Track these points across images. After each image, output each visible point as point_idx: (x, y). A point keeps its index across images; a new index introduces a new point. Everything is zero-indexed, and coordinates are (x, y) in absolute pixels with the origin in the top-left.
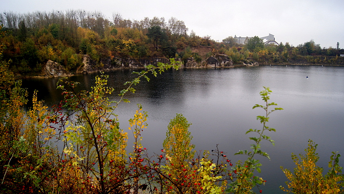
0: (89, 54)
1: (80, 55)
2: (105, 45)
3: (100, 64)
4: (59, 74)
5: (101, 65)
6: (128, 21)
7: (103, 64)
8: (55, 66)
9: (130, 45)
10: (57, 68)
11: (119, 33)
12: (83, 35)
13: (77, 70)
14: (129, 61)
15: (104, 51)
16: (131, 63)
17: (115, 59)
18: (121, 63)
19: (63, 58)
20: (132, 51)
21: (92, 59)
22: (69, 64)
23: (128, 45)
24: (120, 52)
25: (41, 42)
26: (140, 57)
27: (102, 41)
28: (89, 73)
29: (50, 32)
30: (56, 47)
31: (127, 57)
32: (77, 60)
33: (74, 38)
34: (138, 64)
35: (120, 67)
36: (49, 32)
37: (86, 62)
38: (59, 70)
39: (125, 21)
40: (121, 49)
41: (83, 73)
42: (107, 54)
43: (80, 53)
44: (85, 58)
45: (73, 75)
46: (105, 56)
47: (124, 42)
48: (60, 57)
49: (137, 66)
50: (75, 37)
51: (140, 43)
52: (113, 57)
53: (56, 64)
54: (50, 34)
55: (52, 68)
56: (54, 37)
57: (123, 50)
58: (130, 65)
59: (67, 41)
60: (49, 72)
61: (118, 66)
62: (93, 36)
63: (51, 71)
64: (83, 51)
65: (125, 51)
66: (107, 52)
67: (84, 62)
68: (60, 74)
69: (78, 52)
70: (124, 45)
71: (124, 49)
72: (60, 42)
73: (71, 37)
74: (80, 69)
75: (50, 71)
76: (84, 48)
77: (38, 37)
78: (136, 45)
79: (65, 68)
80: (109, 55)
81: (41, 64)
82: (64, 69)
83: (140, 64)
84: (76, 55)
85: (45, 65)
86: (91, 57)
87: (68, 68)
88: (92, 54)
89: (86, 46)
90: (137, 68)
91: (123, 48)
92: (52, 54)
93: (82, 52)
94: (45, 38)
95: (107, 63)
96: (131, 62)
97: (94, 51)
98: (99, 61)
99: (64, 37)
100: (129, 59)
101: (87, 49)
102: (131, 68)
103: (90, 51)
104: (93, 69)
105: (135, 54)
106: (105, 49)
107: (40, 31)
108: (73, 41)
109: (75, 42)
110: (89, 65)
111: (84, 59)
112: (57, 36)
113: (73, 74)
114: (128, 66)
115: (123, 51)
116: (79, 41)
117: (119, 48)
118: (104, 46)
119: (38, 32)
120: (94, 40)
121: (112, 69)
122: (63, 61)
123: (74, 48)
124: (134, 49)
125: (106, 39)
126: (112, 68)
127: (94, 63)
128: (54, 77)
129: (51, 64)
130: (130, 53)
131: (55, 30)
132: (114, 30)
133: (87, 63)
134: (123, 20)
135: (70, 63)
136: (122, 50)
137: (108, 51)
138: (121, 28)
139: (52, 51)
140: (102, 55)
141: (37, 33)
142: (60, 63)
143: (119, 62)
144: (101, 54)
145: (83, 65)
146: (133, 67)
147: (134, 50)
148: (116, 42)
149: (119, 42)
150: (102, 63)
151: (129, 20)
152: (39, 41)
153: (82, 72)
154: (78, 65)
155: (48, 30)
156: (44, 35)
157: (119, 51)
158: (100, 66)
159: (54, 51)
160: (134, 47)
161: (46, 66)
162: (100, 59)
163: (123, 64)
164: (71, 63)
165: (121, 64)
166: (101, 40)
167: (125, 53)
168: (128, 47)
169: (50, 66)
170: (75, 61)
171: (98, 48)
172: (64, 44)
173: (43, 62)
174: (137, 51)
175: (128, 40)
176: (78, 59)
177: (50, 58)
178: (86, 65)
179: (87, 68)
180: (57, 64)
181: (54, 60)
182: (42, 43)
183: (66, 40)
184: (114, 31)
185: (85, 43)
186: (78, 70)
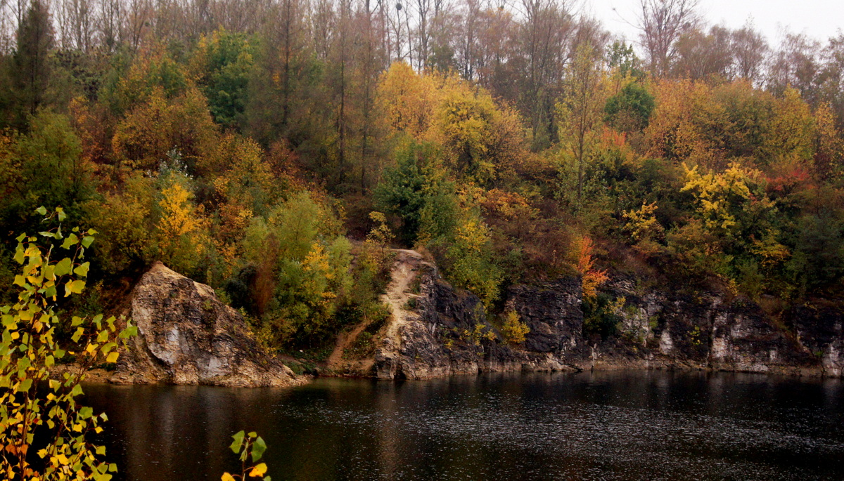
0: (430, 249)
1: (371, 249)
2: (557, 195)
3: (502, 324)
4: (207, 361)
5: (507, 327)
6: (742, 35)
7: (521, 320)
8: (187, 308)
9: (734, 201)
10: (203, 322)
11: (665, 114)
12: (415, 121)
13: (338, 352)
14: (713, 318)
15: (540, 234)
16: (727, 333)
17: (614, 295)
18: (654, 331)
19: (255, 258)
20: (740, 250)
21: (448, 285)
22: (284, 301)
23: (715, 206)
24: (655, 246)
25: (128, 147)
26: (795, 294)
27: (539, 164)
28: (417, 379)
29: (199, 83)
30: (219, 183)
31: (705, 287)
32: (348, 282)
33: (351, 133)
34: (779, 345)
35: (642, 353)
36: (192, 84)
37: (405, 300)
38: (211, 339)
39: (720, 33)
40: (668, 227)
41: (372, 377)
42: (561, 254)
43: (374, 237)
44: (403, 268)
45: (302, 380)
46: (540, 266)
47: (693, 177)
48: (232, 249)
49: (773, 355)
50: (354, 127)
51: (809, 192)
52: (601, 278)
53: (197, 296)
54: (196, 97)
55: (169, 319)
56: (219, 117)
57: (678, 236)
58: (720, 348)
59: (302, 147)
60: (145, 347)
61: (628, 346)
62: (480, 123)
63: (160, 336)
64: (398, 224)
65: (691, 246)
66: (559, 245)
67: (395, 301)
68: (214, 364)
69: (359, 228)
70: (688, 201)
71: (685, 229)
72: (250, 151)
73: (330, 123)
74: (356, 345)
75: (150, 337)
76: (404, 202)
77: (117, 111)
78: (778, 205)
79: (257, 326)
80: (576, 262)
81: (104, 289)
82: (249, 334)
83: (792, 344)
84: (344, 243)
85: (128, 292)
86: (442, 269)
87: (275, 329)
88: (454, 250)
89: (417, 188)
90: (770, 374)
91: (681, 225)
92: (185, 229)
93: (384, 227)
94: (157, 117)
95: (550, 320)
96: (731, 322)
97: (472, 230)
98: (494, 301)
99: (285, 123)
100: (717, 301)
101: (422, 211)
102: (721, 366)
103: (446, 227)
104: (446, 351)
105: (760, 269)
106: (554, 219)
107: (136, 73)
108: (341, 154)
109: (351, 157)
110: (427, 319)
111: (395, 275)
112: (238, 114)
113: (307, 372)
114: (703, 351)
115: (681, 242)
116: (383, 155)
117: (653, 219)
118: (550, 204)
119: (124, 83)
120: (483, 157)
121: (586, 366)
122: (250, 277)
123: (338, 196)
124: (758, 237)
125: (564, 155)
126: (586, 356)
127: (459, 309)
128: (170, 384)
129: (165, 289)
130: (730, 258)
131: (232, 76)
132: (628, 91)
133: (412, 306)
134: (706, 32)
135: (292, 294)
136: (670, 234)
137: (567, 239)
138: (682, 84)
139: (183, 206)
140: (526, 257)
141: (115, 85)
142: (230, 288)
143: (640, 322)
144: (517, 251)
145: (382, 321)
146: (742, 365)
147: (758, 243)
148: (631, 178)
149: (657, 178)
150: (514, 316)
151: (751, 33)
152: (115, 139)
153: (368, 363)
154: (347, 315)
155: (184, 74)
156: (157, 100)
157: (646, 242)
158: (502, 335)
159: (201, 208)
160: (764, 223)
161: (135, 303)
162: (506, 290)
163: (666, 338)
164: (300, 299)
165: (657, 332)
166: (534, 157)
167: (688, 255)
168: (714, 216)
169: (155, 303)
170: (333, 285)
171: (506, 209)
172: (278, 168)
173: (120, 274)
174: (777, 250)
175: (720, 168)
176: (355, 277)
177: (171, 253)
178: (399, 318)
179: (403, 342)
180: (203, 299)
181: (191, 265)
182: (133, 151)
183: (294, 142)
184: (633, 101)
185: (413, 168)
186: (346, 351)
